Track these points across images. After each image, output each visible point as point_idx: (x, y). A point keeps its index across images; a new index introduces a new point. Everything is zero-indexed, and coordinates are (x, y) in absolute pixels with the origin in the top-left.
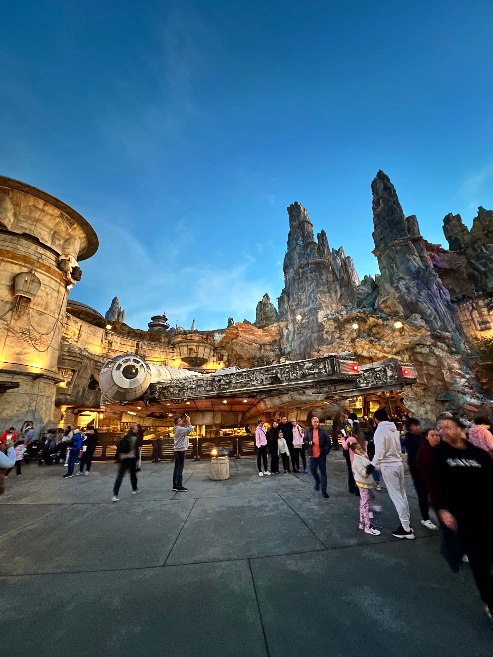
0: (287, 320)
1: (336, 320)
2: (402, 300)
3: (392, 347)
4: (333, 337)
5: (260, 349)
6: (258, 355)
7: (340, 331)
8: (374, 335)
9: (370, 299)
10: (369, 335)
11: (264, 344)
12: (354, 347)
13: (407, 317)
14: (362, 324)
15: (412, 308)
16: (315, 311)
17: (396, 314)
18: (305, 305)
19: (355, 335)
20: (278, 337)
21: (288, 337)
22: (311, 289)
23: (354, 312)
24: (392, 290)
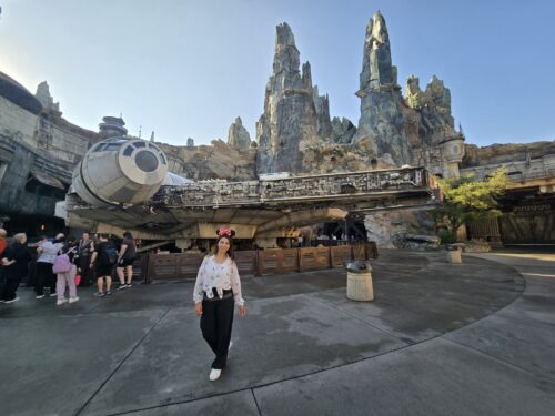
1: (316, 151)
2: (378, 141)
4: (311, 166)
7: (318, 161)
9: (347, 136)
11: (239, 167)
13: (380, 155)
14: (337, 158)
15: (385, 148)
16: (297, 139)
17: (371, 152)
18: (288, 134)
19: (331, 167)
20: (253, 162)
21: (266, 161)
22: (294, 117)
23: (334, 146)
24: (371, 132)
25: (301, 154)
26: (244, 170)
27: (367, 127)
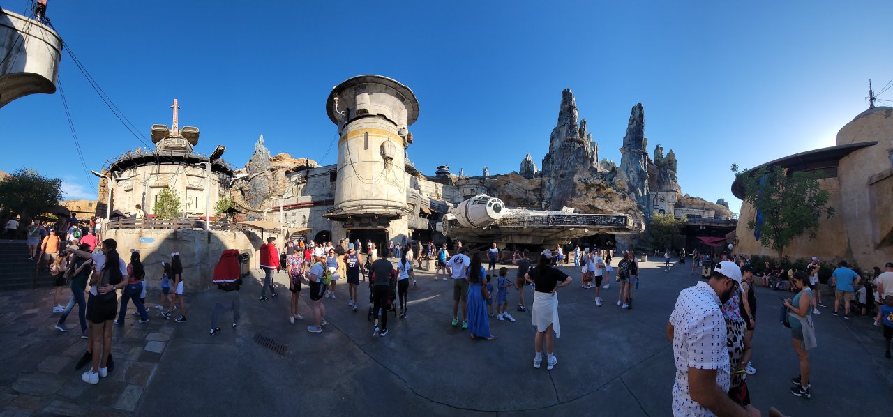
0: (550, 176)
1: (586, 183)
2: (629, 184)
3: (618, 207)
4: (581, 194)
5: (526, 193)
6: (524, 196)
7: (587, 190)
8: (608, 198)
9: (610, 176)
10: (605, 197)
11: (529, 190)
12: (594, 202)
13: (629, 193)
14: (602, 189)
15: (633, 189)
16: (573, 173)
17: (624, 189)
18: (566, 169)
19: (596, 195)
20: (540, 187)
21: (549, 187)
22: (572, 157)
23: (598, 181)
24: (625, 176)
25: (575, 185)
26: (532, 193)
27: (623, 173)
